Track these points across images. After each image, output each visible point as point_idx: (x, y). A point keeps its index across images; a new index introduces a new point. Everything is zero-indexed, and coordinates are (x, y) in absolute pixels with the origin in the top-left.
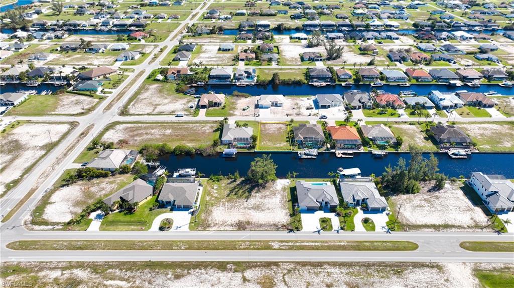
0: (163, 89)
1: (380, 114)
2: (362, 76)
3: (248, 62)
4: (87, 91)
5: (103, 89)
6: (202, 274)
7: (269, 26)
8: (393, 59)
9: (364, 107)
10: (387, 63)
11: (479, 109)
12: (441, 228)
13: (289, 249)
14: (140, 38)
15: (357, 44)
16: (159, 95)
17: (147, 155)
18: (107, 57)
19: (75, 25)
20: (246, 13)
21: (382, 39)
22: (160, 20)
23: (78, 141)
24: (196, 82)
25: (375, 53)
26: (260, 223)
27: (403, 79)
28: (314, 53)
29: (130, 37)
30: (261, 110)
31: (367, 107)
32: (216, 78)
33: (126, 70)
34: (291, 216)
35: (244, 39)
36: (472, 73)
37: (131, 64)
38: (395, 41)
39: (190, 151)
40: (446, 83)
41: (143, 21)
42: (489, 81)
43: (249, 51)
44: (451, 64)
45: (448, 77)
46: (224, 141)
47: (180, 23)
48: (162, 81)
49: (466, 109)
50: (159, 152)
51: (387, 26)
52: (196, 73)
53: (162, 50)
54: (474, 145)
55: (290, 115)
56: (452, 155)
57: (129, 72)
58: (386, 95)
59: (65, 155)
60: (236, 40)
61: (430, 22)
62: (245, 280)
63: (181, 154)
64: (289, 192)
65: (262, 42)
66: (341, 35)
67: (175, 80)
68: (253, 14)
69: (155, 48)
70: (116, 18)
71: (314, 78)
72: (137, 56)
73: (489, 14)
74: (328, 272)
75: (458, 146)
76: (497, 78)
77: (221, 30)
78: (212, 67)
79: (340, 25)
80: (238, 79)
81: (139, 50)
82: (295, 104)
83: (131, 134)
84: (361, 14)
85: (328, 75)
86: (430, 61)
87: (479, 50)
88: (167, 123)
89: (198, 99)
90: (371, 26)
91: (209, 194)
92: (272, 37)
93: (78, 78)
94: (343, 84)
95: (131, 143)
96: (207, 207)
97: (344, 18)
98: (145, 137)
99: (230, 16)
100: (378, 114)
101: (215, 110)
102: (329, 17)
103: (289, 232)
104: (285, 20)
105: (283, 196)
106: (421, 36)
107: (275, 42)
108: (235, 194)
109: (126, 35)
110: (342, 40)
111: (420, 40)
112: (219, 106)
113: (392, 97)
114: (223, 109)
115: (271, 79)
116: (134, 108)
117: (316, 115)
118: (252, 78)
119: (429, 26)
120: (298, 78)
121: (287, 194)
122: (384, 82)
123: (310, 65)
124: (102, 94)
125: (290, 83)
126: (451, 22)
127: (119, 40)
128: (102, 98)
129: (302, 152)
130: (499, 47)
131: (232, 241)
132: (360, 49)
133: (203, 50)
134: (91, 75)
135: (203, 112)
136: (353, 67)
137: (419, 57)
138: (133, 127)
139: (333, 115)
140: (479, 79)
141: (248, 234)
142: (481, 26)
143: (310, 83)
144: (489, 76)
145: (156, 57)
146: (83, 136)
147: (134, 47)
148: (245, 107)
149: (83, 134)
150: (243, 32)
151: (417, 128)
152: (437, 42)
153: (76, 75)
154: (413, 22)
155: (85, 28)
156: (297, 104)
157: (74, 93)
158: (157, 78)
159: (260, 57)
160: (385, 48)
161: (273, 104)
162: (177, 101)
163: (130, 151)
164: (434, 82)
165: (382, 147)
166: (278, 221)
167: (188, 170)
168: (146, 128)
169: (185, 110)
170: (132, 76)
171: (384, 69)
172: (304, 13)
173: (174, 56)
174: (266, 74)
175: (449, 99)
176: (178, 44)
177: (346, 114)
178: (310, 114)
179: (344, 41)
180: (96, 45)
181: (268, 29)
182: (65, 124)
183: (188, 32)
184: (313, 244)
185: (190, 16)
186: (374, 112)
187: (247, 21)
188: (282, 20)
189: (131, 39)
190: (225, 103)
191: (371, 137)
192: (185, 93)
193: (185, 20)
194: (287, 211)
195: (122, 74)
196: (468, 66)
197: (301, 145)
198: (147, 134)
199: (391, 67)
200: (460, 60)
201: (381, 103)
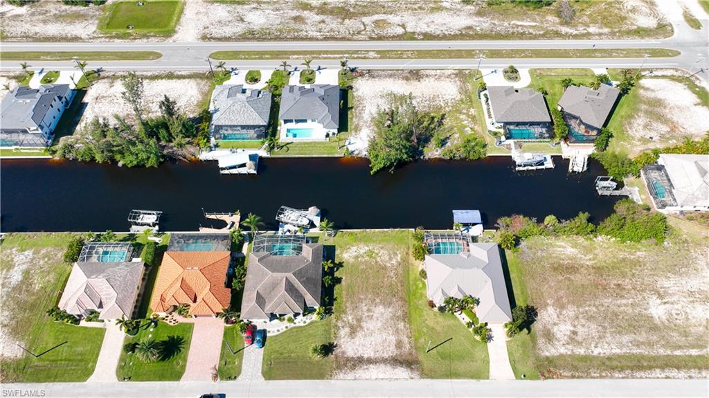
13: (358, 51)
26: (392, 79)
34: (351, 88)
62: (403, 26)
64: (349, 123)
74: (320, 32)
91: (473, 118)
96: (469, 99)
103: (356, 68)
105: (360, 117)
108: (433, 118)
121: (354, 119)
131: (423, 58)
141: (405, 65)
166: (369, 81)
184: (329, 56)
194: (355, 94)
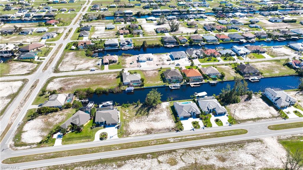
0: (77, 54)
1: (208, 60)
2: (193, 40)
3: (125, 35)
4: (28, 59)
5: (39, 57)
6: (133, 162)
7: (132, 13)
8: (207, 29)
9: (199, 58)
10: (204, 32)
11: (258, 54)
12: (256, 120)
13: (179, 141)
14: (54, 24)
15: (185, 22)
16: (76, 59)
17: (79, 96)
18: (35, 37)
19: (7, 17)
20: (116, 6)
21: (198, 18)
22: (63, 12)
23: (31, 91)
24: (97, 49)
25: (196, 27)
26: (159, 128)
27: (215, 40)
28: (163, 28)
29: (47, 24)
30: (141, 63)
31: (201, 57)
32: (109, 46)
33: (51, 44)
34: (175, 122)
35: (119, 21)
36: (250, 35)
37: (52, 41)
38: (205, 19)
39: (106, 91)
40: (238, 41)
41: (52, 13)
42: (259, 39)
43: (124, 29)
44: (238, 31)
45: (238, 38)
46: (125, 83)
47: (77, 14)
48: (76, 50)
49: (252, 55)
50: (86, 93)
51: (199, 11)
52: (96, 44)
53: (70, 31)
54: (262, 74)
55: (159, 65)
56: (251, 80)
57: (52, 45)
58: (210, 50)
59: (25, 101)
60: (114, 23)
61: (221, 8)
62: (159, 162)
63: (100, 93)
64: (171, 109)
65: (130, 23)
66: (175, 17)
67: (84, 49)
68: (121, 7)
69: (65, 30)
70: (34, 12)
71: (167, 43)
72: (55, 35)
73: (249, 2)
74: (204, 152)
75: (254, 75)
76: (263, 37)
77: (103, 17)
78: (105, 39)
79: (173, 12)
81: (55, 31)
82: (160, 58)
83: (65, 83)
84: (183, 4)
85: (175, 41)
86: (227, 29)
87: (250, 23)
88: (86, 75)
89: (101, 60)
90: (190, 11)
91: (124, 115)
92: (136, 20)
93: (19, 51)
94: (184, 45)
95: (67, 89)
96: (125, 123)
97: (174, 7)
98: (75, 85)
99: (107, 8)
100: (207, 60)
101: (112, 65)
102: (165, 7)
103: (177, 132)
104: (140, 9)
105: (168, 112)
106: (219, 16)
107: (138, 23)
108: (140, 114)
109: (44, 23)
110: (176, 20)
111: (219, 18)
112: (115, 63)
113: (213, 51)
114: (118, 64)
115: (142, 44)
116: (62, 67)
117: (174, 63)
118: (131, 45)
119: (221, 10)
120: (158, 43)
121: (169, 111)
122: (205, 43)
123: (162, 35)
124: (39, 61)
125: (153, 46)
126: (232, 7)
127: (40, 26)
128: (39, 63)
129: (171, 86)
130: (259, 20)
131: (146, 141)
132: (187, 25)
133: (96, 29)
134: (29, 49)
135: (106, 67)
136: (186, 35)
137: (221, 27)
138: (65, 80)
139: (183, 63)
140: (254, 38)
141: (154, 136)
142: (247, 9)
143: (165, 46)
144: (259, 36)
145: (67, 35)
146: (33, 87)
147: (51, 30)
148: (131, 62)
149: (34, 87)
150: (117, 18)
151: (230, 67)
152: (228, 19)
153: (17, 49)
154: (212, 8)
155: (14, 19)
156: (161, 58)
157: (19, 61)
158: (72, 48)
159: (132, 32)
160: (201, 23)
161: (147, 59)
162: (89, 61)
163: (68, 94)
164: (232, 41)
165: (214, 79)
166: (169, 126)
167: (108, 102)
168: (73, 79)
169: (95, 67)
170: (55, 48)
171: (203, 35)
172: (150, 5)
173: (78, 34)
174: (138, 42)
175: (242, 50)
176: (79, 26)
177: (189, 62)
178: (170, 63)
179: (177, 20)
180: (25, 29)
181: (132, 15)
182: (19, 81)
183: (83, 19)
184: (192, 137)
185: (82, 9)
186: (205, 60)
187: (118, 11)
188: (138, 9)
189: (48, 25)
190: (119, 61)
191: (208, 74)
192: (92, 56)
193: (79, 11)
194: (173, 120)
195: (48, 47)
196: (247, 31)
197: (170, 81)
198: (75, 83)
199: (207, 34)
200: (242, 28)
201: (208, 54)
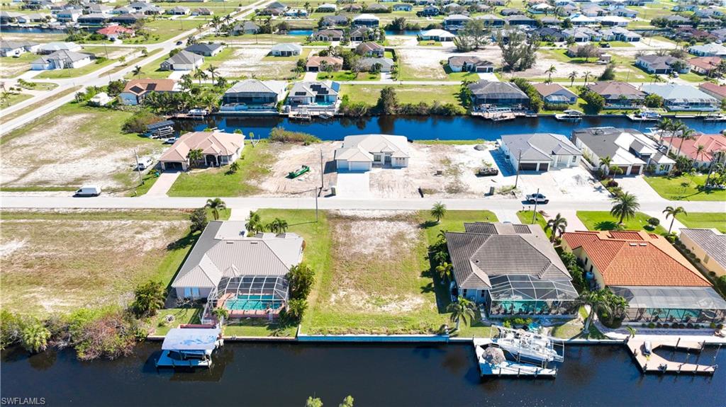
1: (706, 189)
2: (602, 96)
3: (326, 74)
8: (650, 69)
9: (650, 172)
15: (557, 47)
21: (605, 41)
25: (604, 60)
27: (708, 105)
28: (473, 57)
31: (658, 168)
32: (241, 101)
43: (330, 55)
52: (194, 92)
55: (431, 192)
58: (703, 137)
60: (309, 41)
71: (483, 101)
77: (283, 29)
79: (513, 23)
80: (295, 103)
82: (442, 162)
85: (519, 95)
94: (560, 115)
99: (304, 11)
100: (701, 189)
101: (204, 176)
112: (219, 166)
114: (229, 173)
115: (375, 103)
117: (512, 191)
120: (443, 103)
122: (660, 112)
125: (424, 112)
132: (568, 55)
136: (568, 83)
137: (710, 63)
139: (563, 192)
143: (474, 114)
148: (297, 169)
156: (447, 161)
159: (352, 64)
161: (377, 159)
174: (365, 94)
177: (599, 189)
178: (492, 189)
186: (684, 185)
190: (243, 158)
201: (699, 158)
